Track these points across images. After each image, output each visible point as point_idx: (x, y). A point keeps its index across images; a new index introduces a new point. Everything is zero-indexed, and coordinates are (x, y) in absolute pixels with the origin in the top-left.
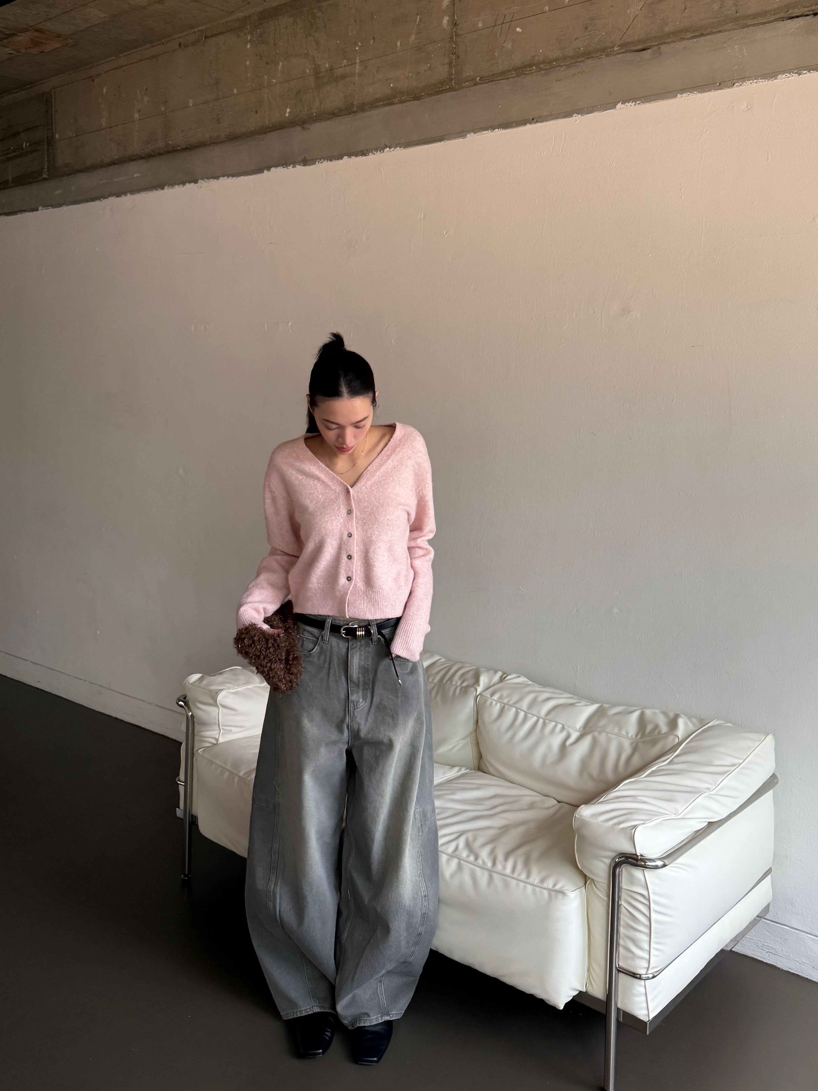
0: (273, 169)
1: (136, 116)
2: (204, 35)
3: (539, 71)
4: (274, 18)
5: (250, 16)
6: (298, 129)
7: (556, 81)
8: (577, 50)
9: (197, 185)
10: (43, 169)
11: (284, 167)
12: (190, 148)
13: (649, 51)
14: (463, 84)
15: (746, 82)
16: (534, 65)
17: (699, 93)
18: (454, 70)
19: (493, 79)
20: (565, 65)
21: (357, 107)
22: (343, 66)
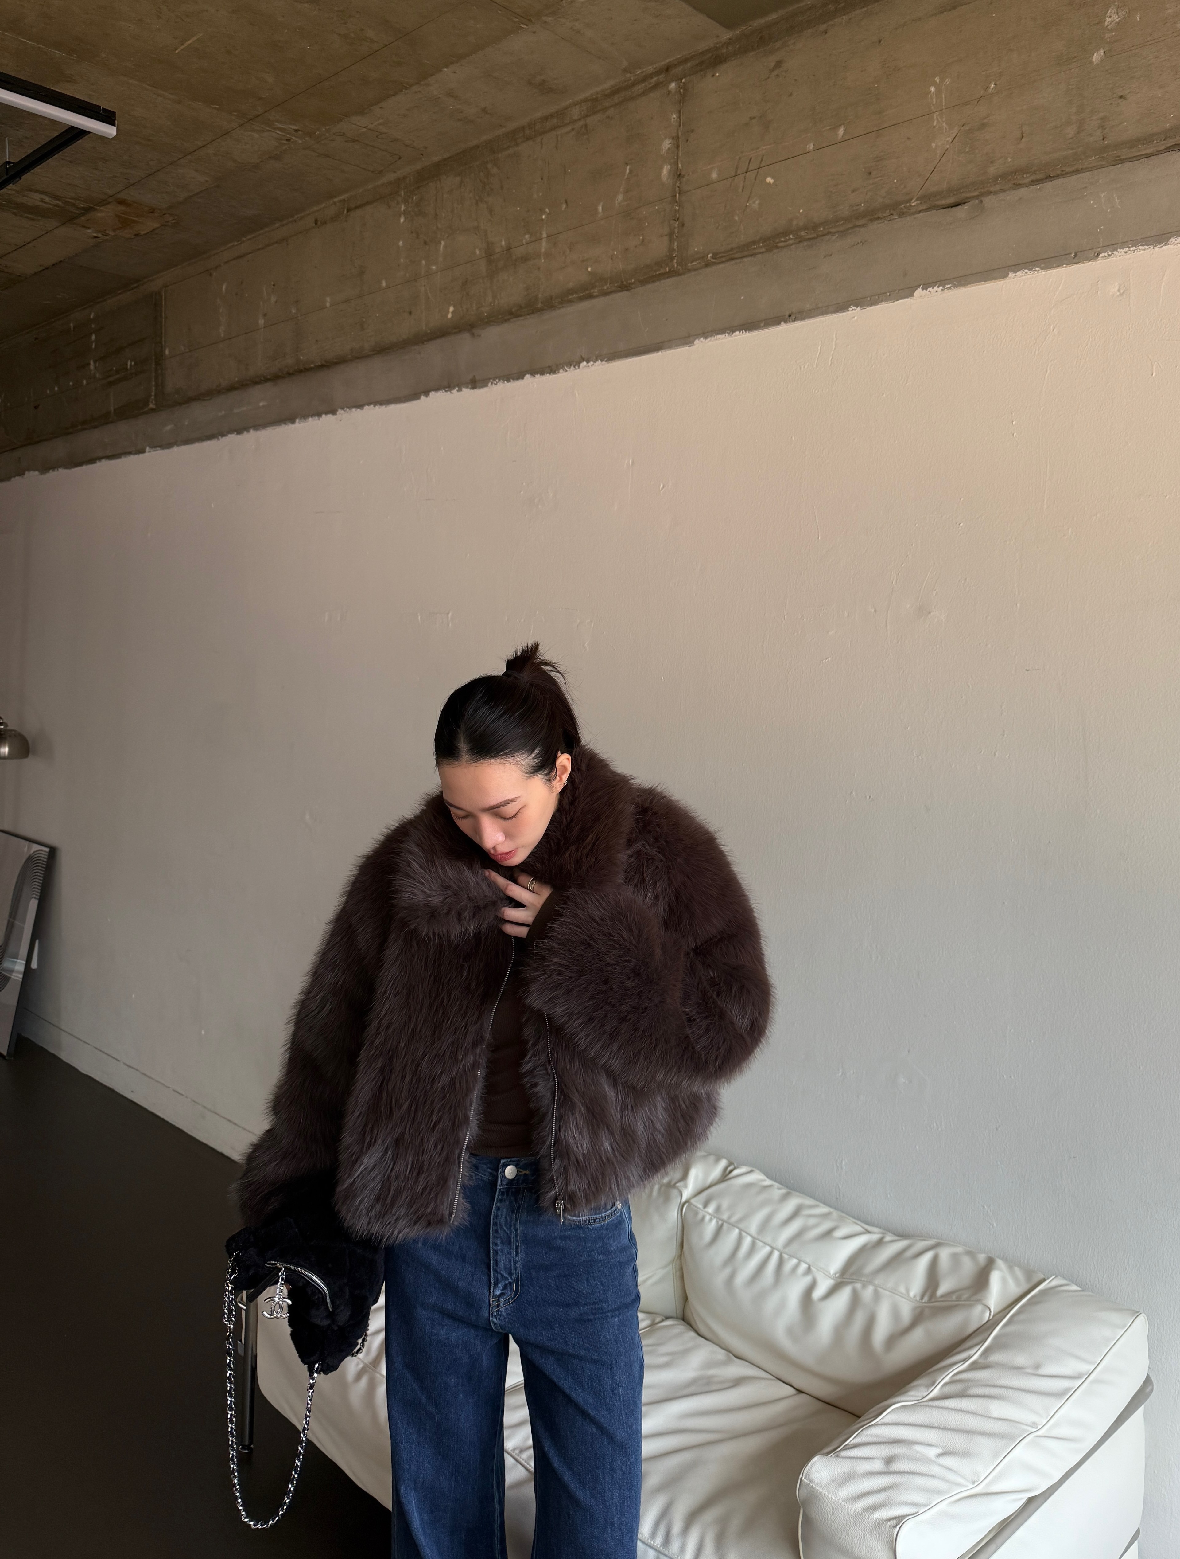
0: (432, 394)
1: (261, 322)
2: (346, 206)
3: (800, 242)
4: (435, 178)
5: (404, 178)
6: (466, 336)
7: (825, 257)
8: (854, 208)
9: (335, 416)
10: (150, 396)
11: (446, 391)
12: (326, 365)
13: (966, 207)
14: (689, 265)
15: (1119, 250)
16: (791, 233)
17: (1042, 269)
18: (676, 244)
19: (732, 256)
20: (838, 232)
21: (542, 303)
22: (524, 243)
